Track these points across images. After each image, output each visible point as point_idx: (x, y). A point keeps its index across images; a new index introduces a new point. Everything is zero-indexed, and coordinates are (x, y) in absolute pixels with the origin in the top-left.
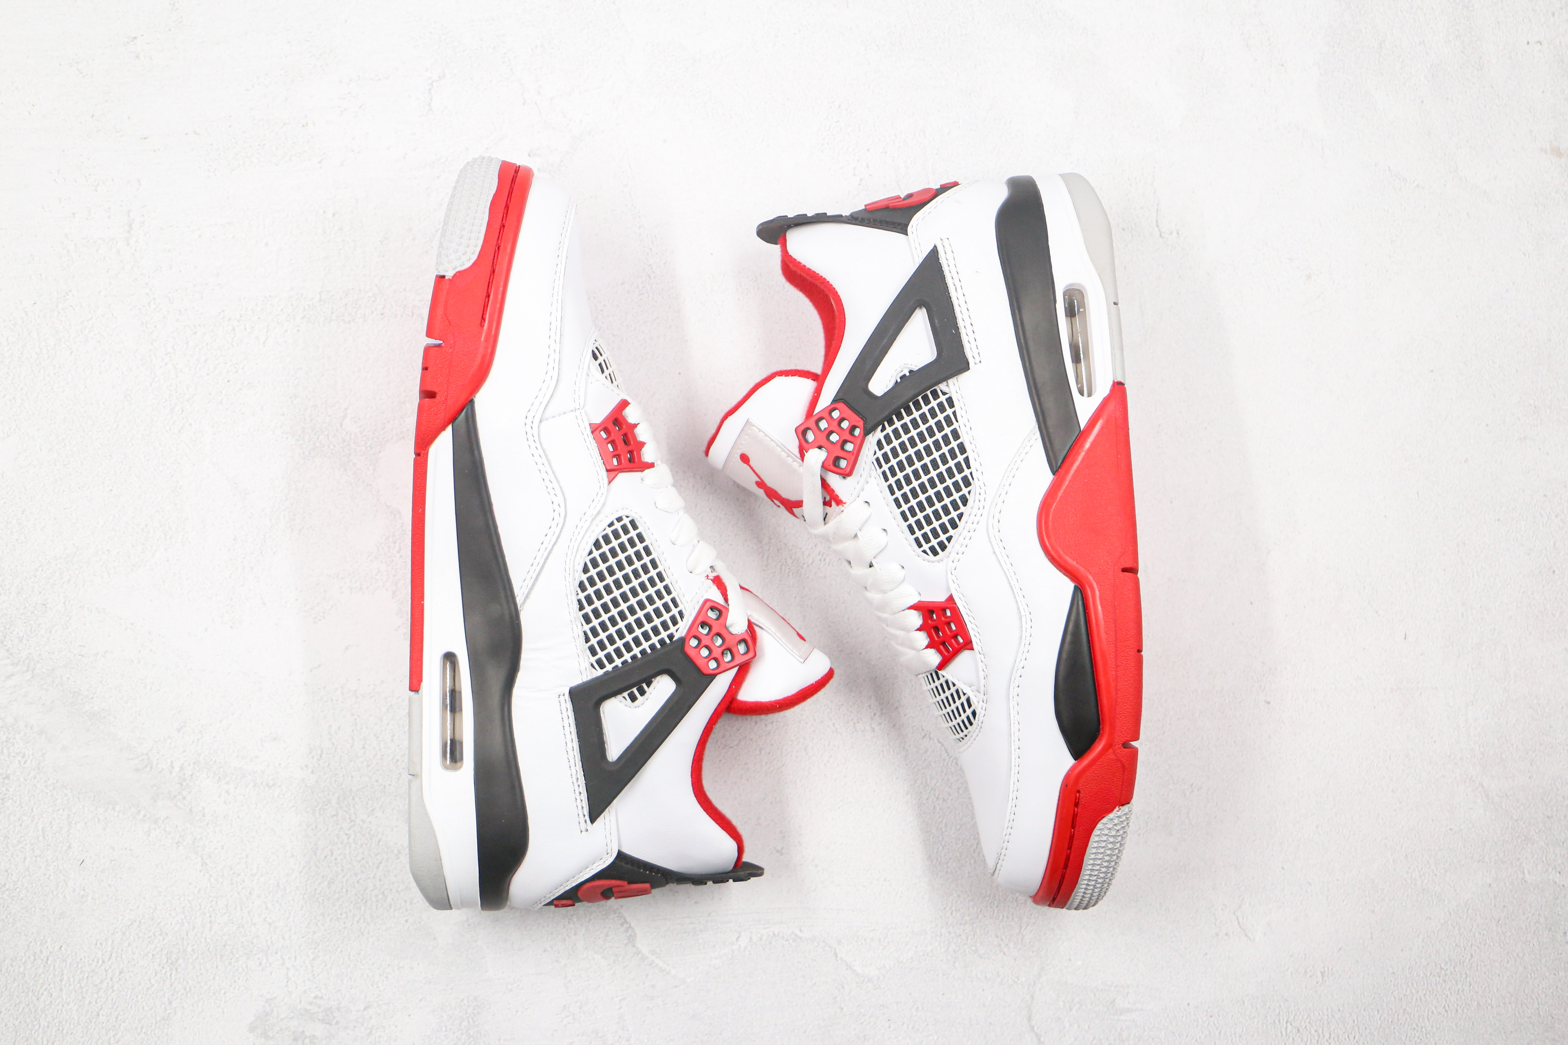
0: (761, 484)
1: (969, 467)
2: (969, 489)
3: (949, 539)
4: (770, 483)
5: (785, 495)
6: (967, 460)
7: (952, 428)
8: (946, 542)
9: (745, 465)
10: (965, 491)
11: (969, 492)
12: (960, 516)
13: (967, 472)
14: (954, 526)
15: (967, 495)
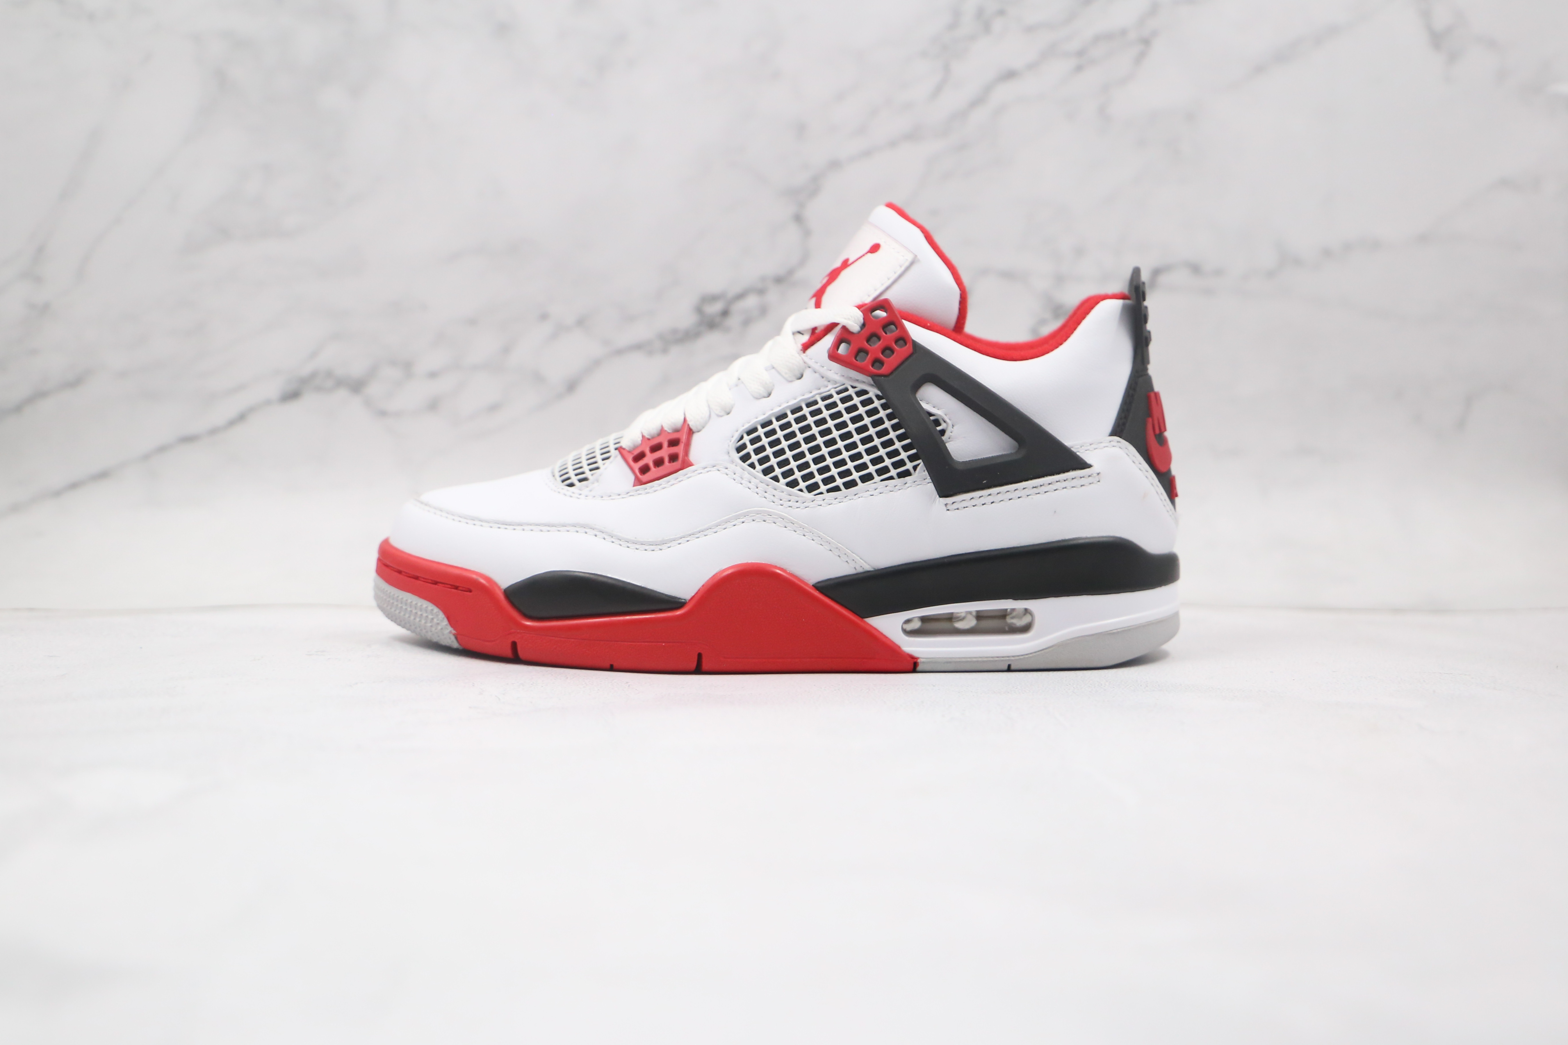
0: (846, 264)
1: (829, 491)
2: (805, 490)
3: (752, 466)
4: (844, 274)
5: (830, 289)
6: (837, 489)
7: (875, 474)
8: (749, 462)
9: (868, 248)
10: (803, 485)
11: (801, 490)
12: (776, 479)
13: (823, 488)
14: (766, 472)
15: (798, 488)
